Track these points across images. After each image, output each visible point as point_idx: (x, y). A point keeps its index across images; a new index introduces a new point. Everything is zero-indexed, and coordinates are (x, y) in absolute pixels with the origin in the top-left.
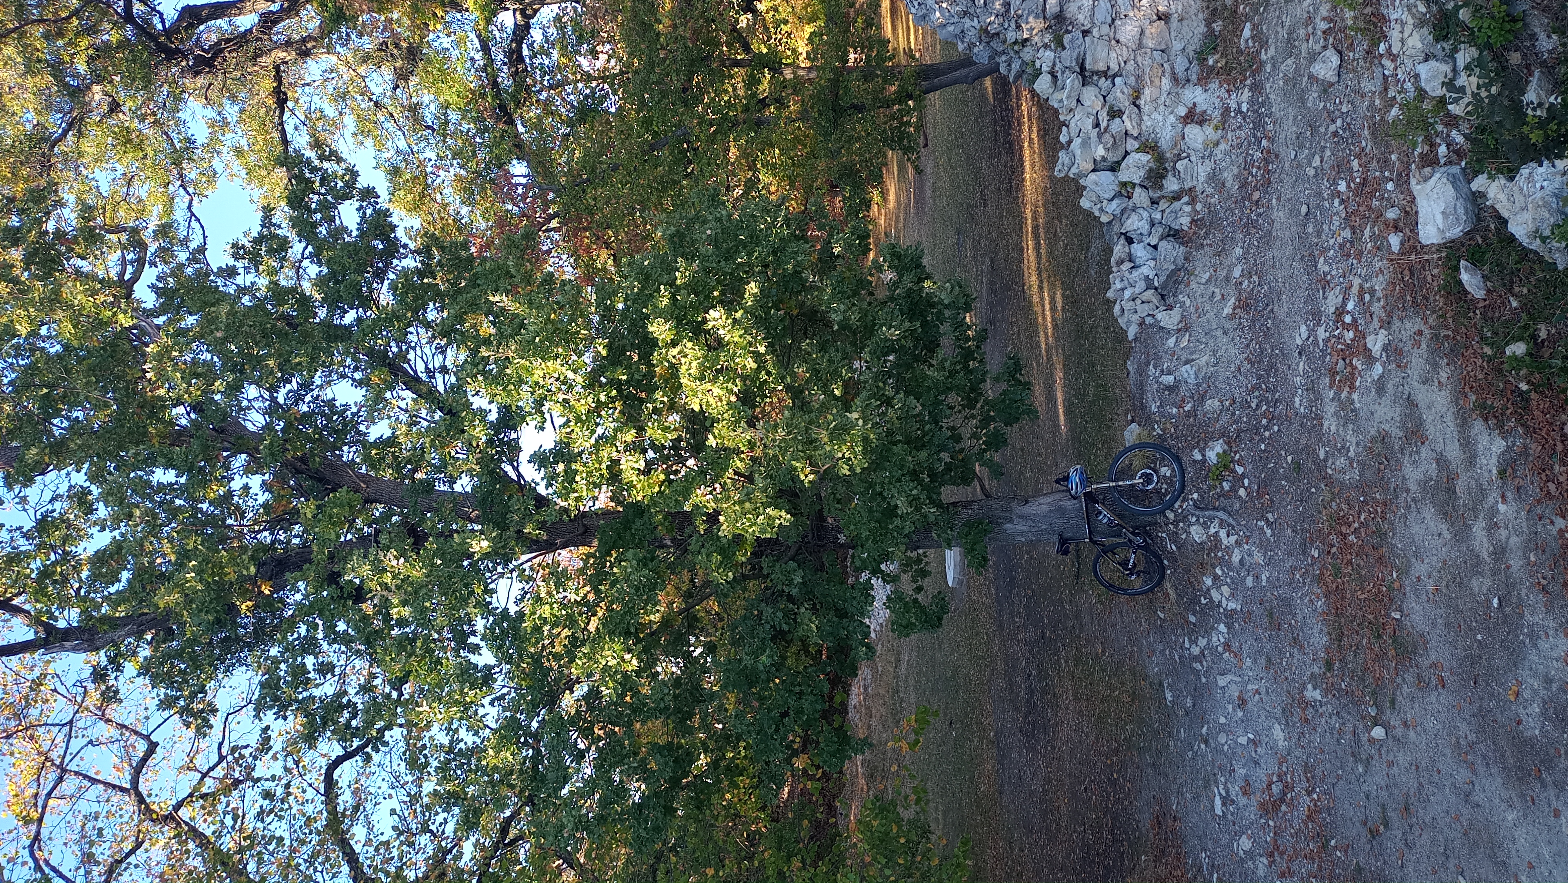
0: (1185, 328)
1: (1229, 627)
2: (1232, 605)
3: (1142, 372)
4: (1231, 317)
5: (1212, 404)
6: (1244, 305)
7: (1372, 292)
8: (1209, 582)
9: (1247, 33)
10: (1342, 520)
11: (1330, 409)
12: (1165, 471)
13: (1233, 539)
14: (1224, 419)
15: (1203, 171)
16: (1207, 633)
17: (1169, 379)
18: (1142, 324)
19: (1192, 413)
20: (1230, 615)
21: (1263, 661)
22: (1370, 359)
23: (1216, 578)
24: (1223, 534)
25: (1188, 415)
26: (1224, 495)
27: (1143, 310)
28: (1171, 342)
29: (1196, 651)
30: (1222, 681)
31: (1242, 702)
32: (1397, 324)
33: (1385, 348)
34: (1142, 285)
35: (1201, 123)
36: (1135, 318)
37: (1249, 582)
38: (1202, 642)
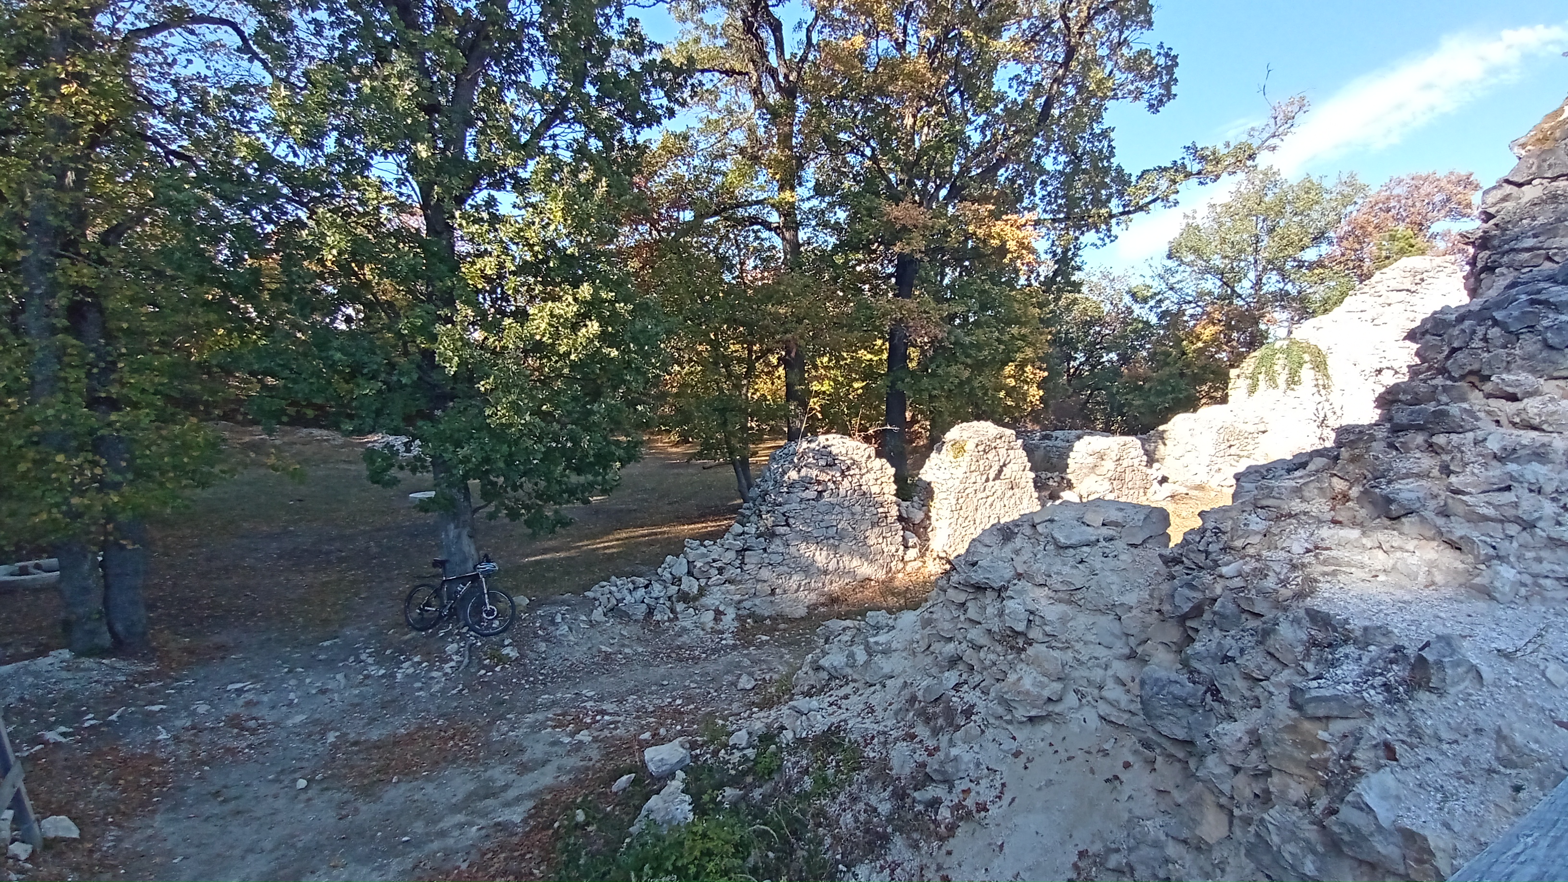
0: (592, 624)
1: (383, 676)
2: (399, 676)
3: (564, 603)
4: (600, 651)
5: (543, 646)
6: (607, 656)
7: (616, 728)
8: (417, 659)
9: (764, 638)
10: (464, 734)
11: (540, 717)
12: (496, 624)
13: (449, 671)
14: (532, 655)
15: (688, 624)
16: (376, 663)
17: (559, 619)
18: (595, 599)
19: (536, 635)
20: (393, 676)
21: (357, 700)
22: (572, 735)
23: (420, 663)
24: (452, 664)
25: (536, 633)
26: (481, 660)
27: (603, 599)
28: (584, 618)
29: (363, 657)
30: (340, 676)
31: (323, 692)
32: (596, 745)
33: (580, 742)
34: (619, 596)
35: (715, 619)
36: (598, 595)
37: (419, 685)
38: (370, 660)
